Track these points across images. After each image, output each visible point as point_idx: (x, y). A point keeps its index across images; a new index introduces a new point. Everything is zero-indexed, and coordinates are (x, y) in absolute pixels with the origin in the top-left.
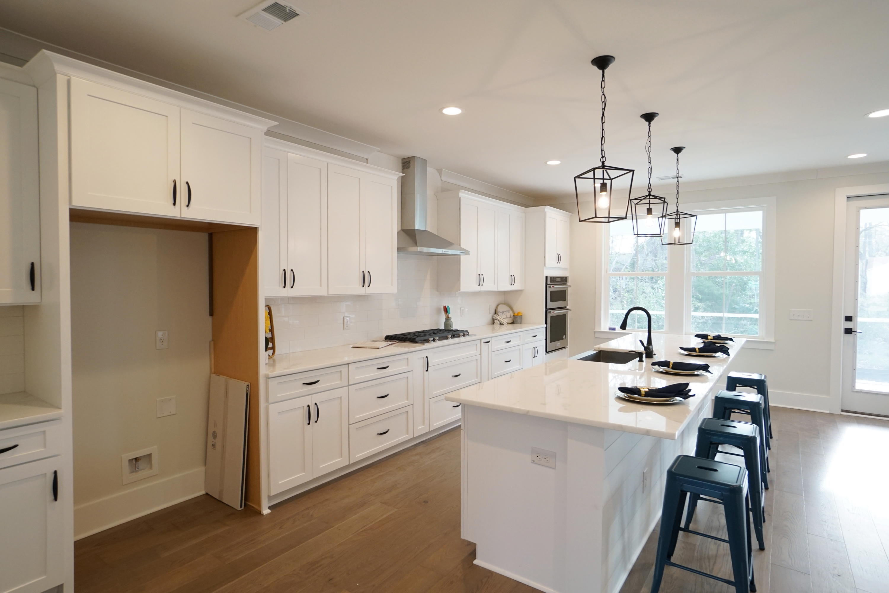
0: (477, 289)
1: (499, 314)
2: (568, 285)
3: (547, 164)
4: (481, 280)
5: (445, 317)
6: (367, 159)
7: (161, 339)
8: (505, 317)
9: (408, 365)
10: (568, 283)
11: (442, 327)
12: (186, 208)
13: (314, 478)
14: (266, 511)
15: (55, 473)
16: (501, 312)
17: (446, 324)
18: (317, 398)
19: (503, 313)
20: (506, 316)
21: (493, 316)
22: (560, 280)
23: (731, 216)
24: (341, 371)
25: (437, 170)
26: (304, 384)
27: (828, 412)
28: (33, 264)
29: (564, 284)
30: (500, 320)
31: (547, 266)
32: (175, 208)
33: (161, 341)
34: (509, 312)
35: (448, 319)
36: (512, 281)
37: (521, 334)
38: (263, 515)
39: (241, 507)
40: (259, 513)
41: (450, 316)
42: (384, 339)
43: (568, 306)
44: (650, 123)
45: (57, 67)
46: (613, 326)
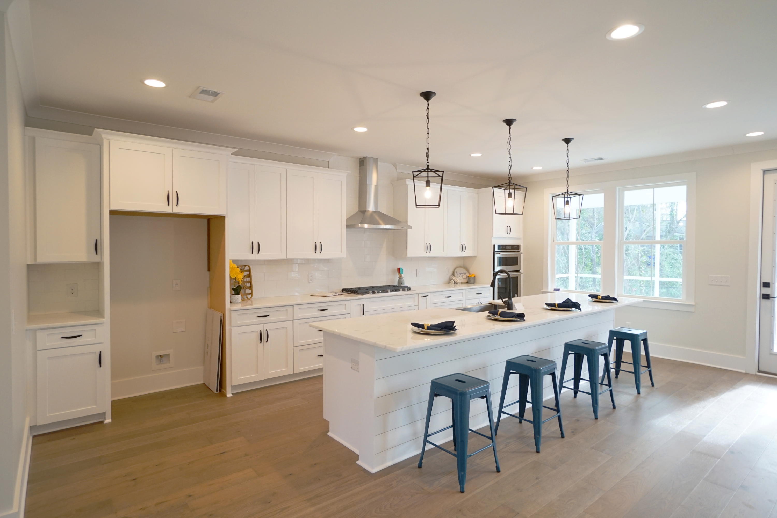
0: (426, 255)
1: (456, 275)
2: (521, 252)
3: (471, 156)
4: (428, 248)
5: (398, 276)
6: (328, 162)
7: (176, 285)
8: (461, 277)
9: (345, 309)
10: (521, 250)
11: (396, 284)
12: (176, 206)
13: (265, 379)
14: (229, 395)
15: (100, 352)
16: (458, 274)
17: (399, 282)
18: (267, 327)
19: (460, 274)
20: (463, 277)
21: (450, 277)
22: (510, 248)
23: (658, 191)
24: (287, 310)
25: (393, 164)
26: (258, 316)
27: (744, 371)
28: (97, 240)
29: (517, 251)
30: (455, 280)
31: (494, 236)
32: (169, 207)
33: (176, 286)
34: (465, 274)
35: (400, 278)
36: (463, 248)
37: (464, 291)
38: (227, 397)
39: (217, 391)
40: (225, 396)
41: (403, 275)
42: (342, 291)
43: (521, 269)
44: (510, 126)
45: (104, 136)
46: (558, 288)
